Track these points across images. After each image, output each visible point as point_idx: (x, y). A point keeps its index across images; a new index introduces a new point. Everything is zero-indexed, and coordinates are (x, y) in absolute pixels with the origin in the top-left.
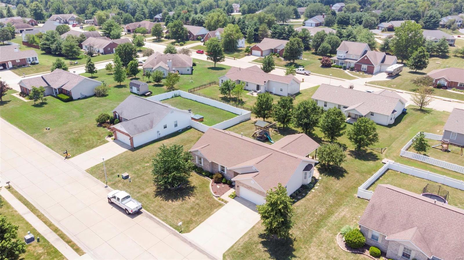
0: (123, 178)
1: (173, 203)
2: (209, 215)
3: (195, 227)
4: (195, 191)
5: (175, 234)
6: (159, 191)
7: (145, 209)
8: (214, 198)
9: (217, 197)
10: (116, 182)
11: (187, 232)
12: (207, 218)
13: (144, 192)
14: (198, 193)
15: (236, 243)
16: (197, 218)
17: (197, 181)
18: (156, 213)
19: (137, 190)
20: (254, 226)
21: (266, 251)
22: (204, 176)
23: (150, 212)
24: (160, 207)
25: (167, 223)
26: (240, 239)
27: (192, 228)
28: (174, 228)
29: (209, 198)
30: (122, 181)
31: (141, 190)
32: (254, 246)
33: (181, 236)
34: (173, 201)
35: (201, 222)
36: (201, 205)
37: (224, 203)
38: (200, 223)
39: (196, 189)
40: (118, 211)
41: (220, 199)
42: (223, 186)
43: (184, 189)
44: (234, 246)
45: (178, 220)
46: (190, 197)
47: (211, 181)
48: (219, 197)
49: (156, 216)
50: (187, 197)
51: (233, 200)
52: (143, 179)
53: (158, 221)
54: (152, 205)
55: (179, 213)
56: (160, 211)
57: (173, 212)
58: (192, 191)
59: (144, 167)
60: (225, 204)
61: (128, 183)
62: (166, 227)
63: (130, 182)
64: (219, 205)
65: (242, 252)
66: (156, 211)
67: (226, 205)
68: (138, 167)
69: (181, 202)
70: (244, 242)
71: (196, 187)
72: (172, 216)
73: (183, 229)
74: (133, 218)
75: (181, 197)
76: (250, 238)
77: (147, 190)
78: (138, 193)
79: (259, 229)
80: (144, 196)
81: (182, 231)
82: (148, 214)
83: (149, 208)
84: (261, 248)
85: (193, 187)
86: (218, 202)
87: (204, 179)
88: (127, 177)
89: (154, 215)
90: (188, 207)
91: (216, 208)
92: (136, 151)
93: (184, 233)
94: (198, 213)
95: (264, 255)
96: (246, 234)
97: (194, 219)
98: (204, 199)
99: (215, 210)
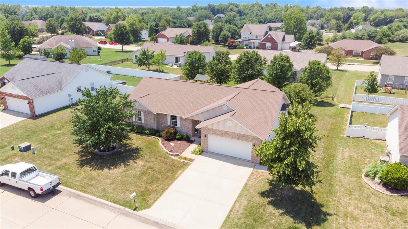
0: (20, 151)
1: (112, 171)
2: (173, 179)
3: (157, 199)
4: (141, 153)
5: (127, 215)
6: (84, 160)
7: (66, 186)
8: (171, 158)
9: (175, 156)
10: (9, 157)
11: (145, 208)
12: (172, 183)
13: (58, 164)
14: (146, 154)
15: (231, 211)
16: (155, 186)
17: (139, 142)
18: (85, 188)
19: (47, 161)
20: (246, 184)
21: (282, 213)
22: (148, 135)
23: (75, 189)
24: (91, 179)
25: (108, 200)
26: (235, 203)
27: (152, 201)
28: (122, 206)
29: (164, 158)
30: (20, 154)
31: (54, 162)
32: (261, 210)
33: (137, 215)
34: (110, 169)
35: (163, 190)
36: (156, 168)
37: (189, 162)
38: (163, 192)
39: (142, 150)
40: (15, 195)
41: (181, 158)
42: (179, 143)
43: (123, 152)
44: (231, 216)
45: (124, 193)
46: (135, 161)
47: (160, 140)
48: (178, 155)
49: (85, 192)
50: (131, 161)
51: (200, 156)
52: (56, 148)
53: (91, 199)
54: (77, 179)
55: (124, 183)
56: (91, 185)
57: (113, 183)
58: (137, 153)
59: (55, 135)
60: (191, 162)
61: (31, 155)
62: (108, 205)
63: (34, 153)
64: (183, 165)
65: (247, 222)
66: (86, 186)
67: (193, 165)
68: (45, 136)
69: (123, 168)
70: (242, 207)
71: (140, 148)
72: (114, 189)
73: (137, 205)
74: (44, 202)
75: (122, 162)
76: (250, 201)
77: (65, 160)
78: (49, 165)
79: (255, 186)
80: (60, 168)
81: (136, 208)
82: (71, 192)
83: (72, 183)
84: (274, 212)
85: (137, 149)
86: (178, 161)
87: (148, 138)
88: (28, 148)
89: (82, 191)
90: (137, 173)
91: (180, 169)
92: (40, 119)
93: (142, 209)
94: (155, 180)
95: (284, 221)
96: (240, 195)
97: (151, 188)
98: (157, 161)
99: (180, 172)
